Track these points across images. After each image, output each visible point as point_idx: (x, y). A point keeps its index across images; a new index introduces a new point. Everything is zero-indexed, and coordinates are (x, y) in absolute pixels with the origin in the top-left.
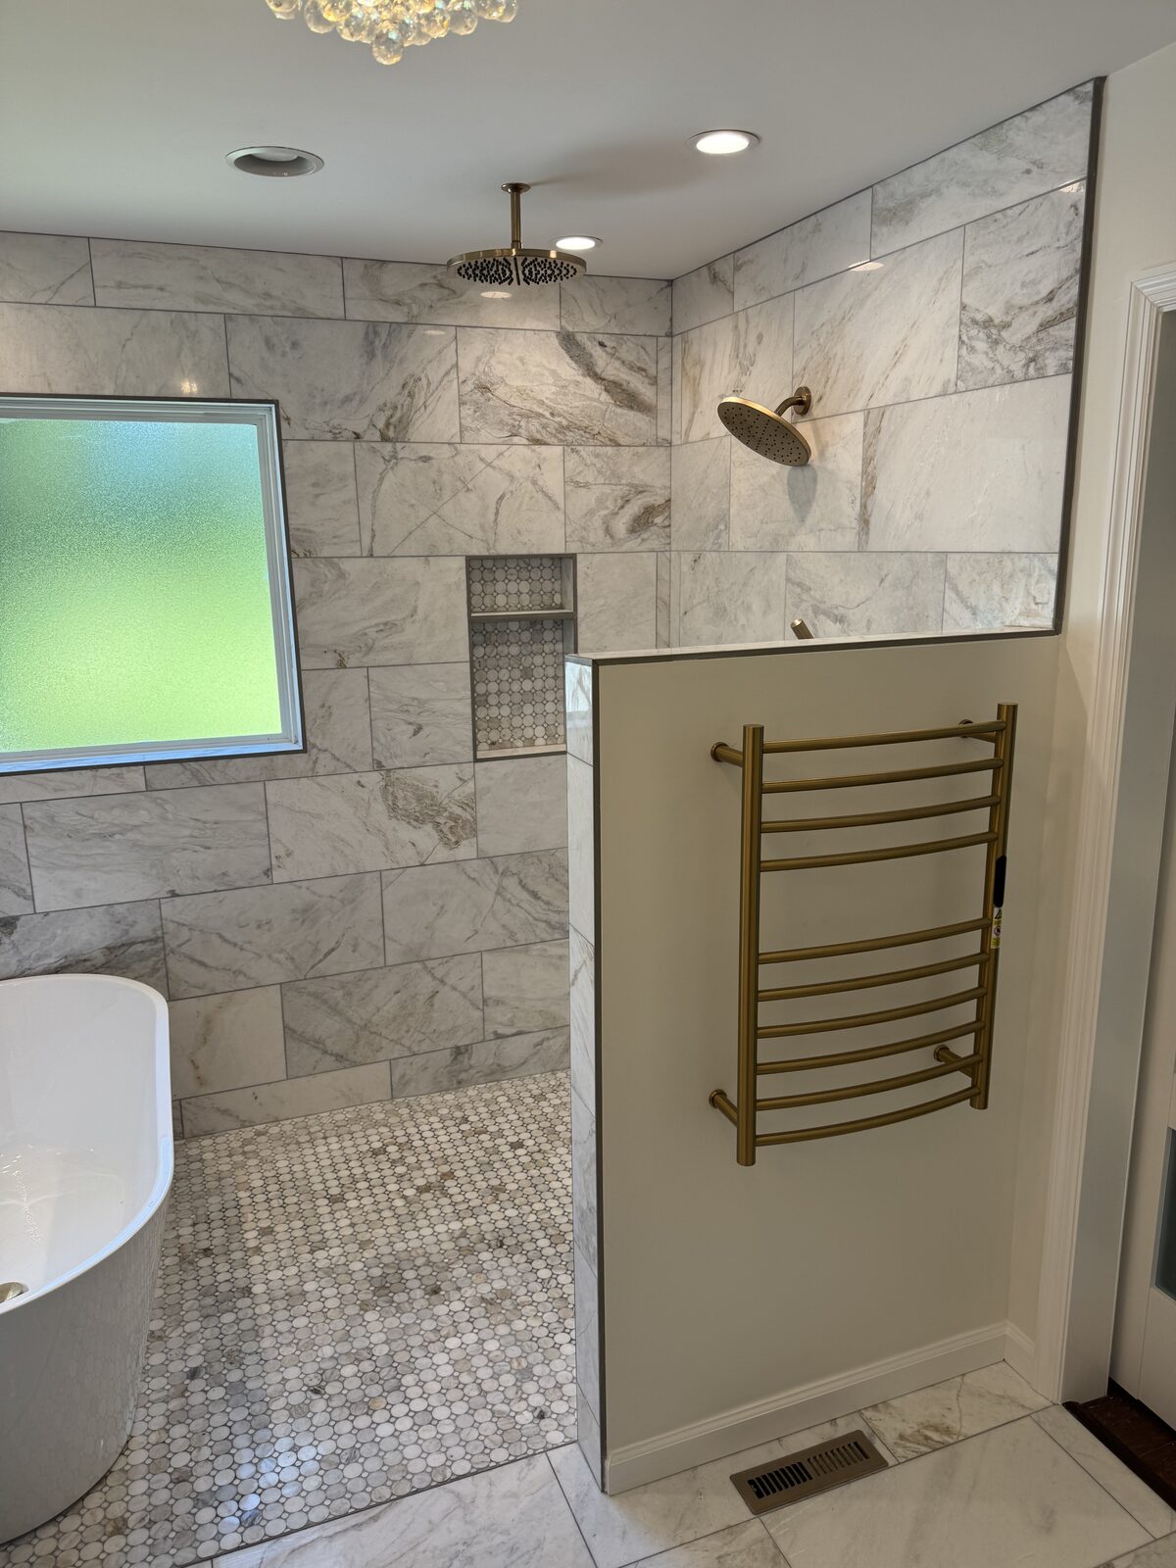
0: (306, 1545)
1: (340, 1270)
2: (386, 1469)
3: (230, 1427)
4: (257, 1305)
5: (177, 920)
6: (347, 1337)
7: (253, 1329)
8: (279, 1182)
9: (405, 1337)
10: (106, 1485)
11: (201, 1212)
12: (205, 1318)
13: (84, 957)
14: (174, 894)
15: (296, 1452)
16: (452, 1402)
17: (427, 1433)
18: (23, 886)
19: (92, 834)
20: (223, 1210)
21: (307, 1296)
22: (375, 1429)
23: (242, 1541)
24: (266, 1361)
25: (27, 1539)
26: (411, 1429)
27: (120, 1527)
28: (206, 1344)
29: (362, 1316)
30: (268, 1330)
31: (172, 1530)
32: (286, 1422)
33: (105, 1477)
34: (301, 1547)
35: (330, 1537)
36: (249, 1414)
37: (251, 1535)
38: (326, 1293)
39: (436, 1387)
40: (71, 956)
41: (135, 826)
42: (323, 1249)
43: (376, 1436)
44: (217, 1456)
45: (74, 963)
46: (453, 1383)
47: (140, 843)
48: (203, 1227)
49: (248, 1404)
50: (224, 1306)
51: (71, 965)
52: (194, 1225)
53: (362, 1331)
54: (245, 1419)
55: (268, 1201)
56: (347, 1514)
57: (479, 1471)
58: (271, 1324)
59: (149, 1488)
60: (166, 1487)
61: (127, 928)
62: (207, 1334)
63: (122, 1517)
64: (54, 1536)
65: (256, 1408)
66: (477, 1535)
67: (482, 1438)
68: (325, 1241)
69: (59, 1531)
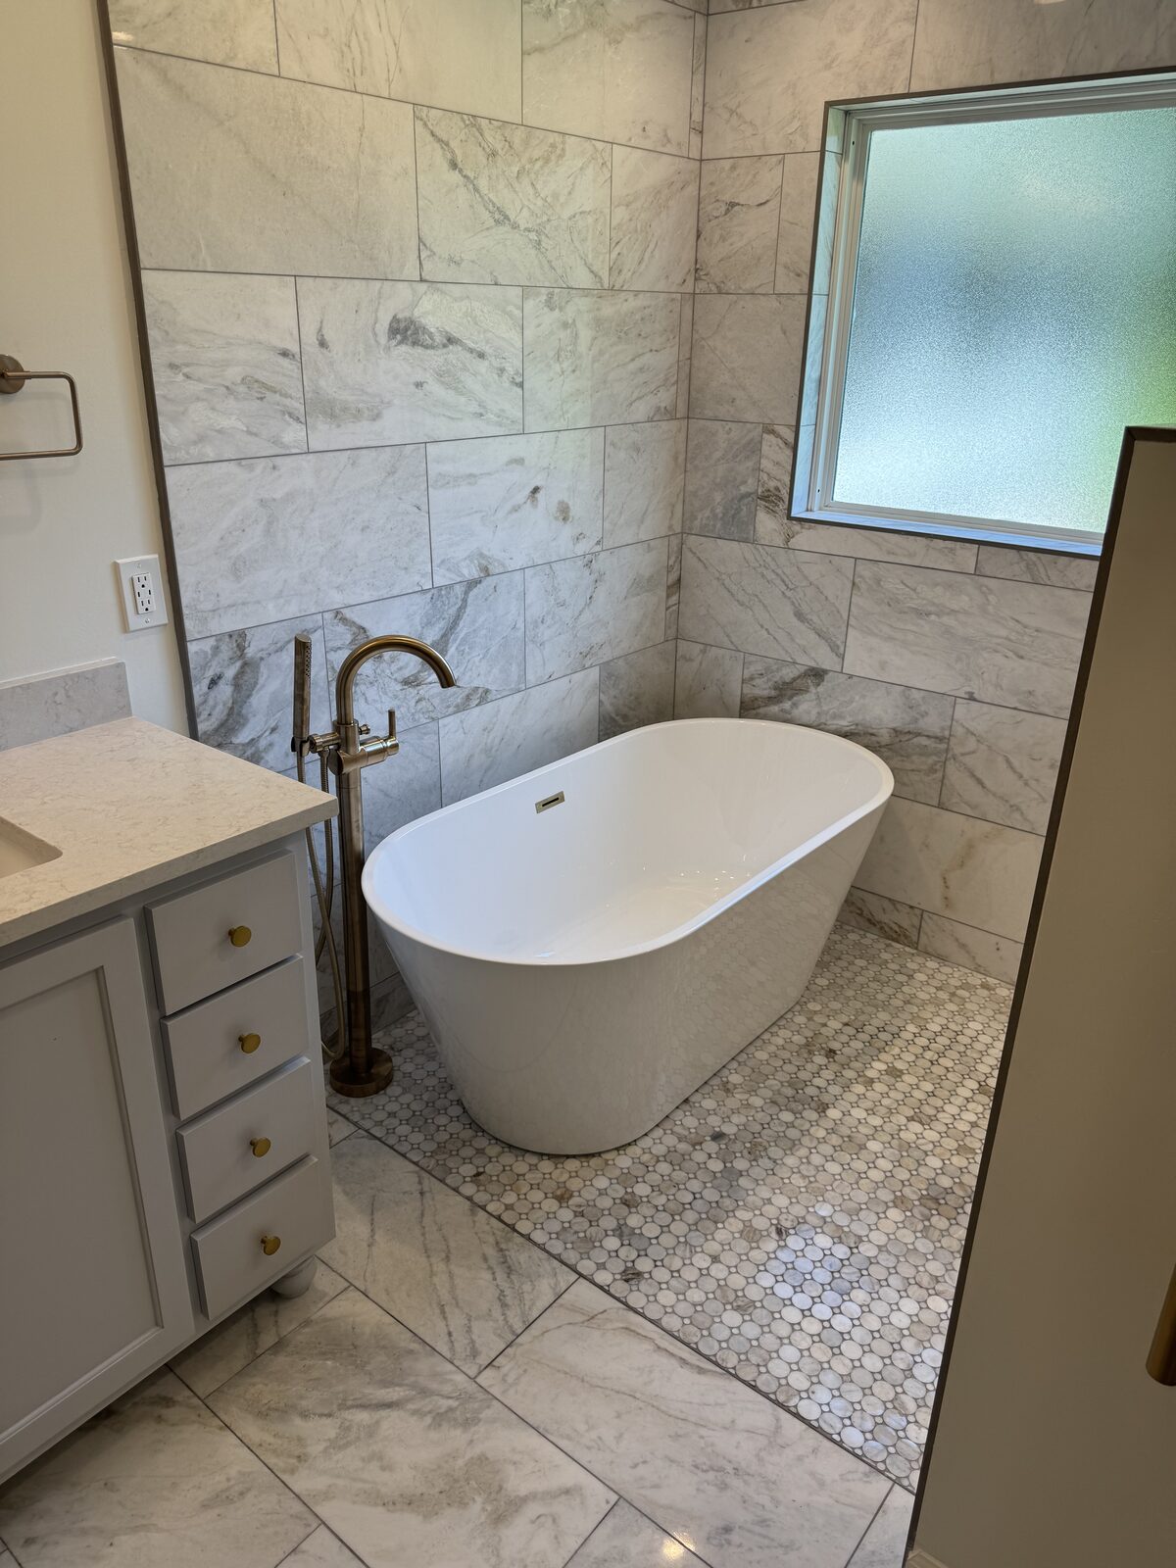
0: (638, 1334)
1: (916, 1154)
2: (755, 1344)
3: (695, 1198)
4: (818, 1125)
5: (967, 726)
6: (854, 1213)
7: (794, 1141)
8: (954, 1040)
9: (902, 1259)
10: (588, 1162)
11: (862, 1018)
12: (772, 1102)
13: (871, 731)
14: (971, 698)
15: (713, 1262)
16: (871, 1351)
17: (820, 1353)
18: (839, 643)
19: (909, 607)
20: (880, 1030)
21: (863, 1151)
22: (785, 1305)
23: (608, 1286)
24: (774, 1174)
25: (519, 1153)
26: (812, 1336)
27: (563, 1198)
28: (749, 1123)
29: (888, 1207)
30: (803, 1152)
31: (585, 1232)
32: (733, 1233)
33: (593, 1155)
34: (634, 1331)
35: (659, 1348)
36: (717, 1202)
37: (619, 1288)
38: (881, 1162)
39: (875, 1324)
40: (862, 725)
41: (952, 610)
42: (923, 1125)
43: (780, 1312)
44: (664, 1210)
45: (862, 733)
46: (894, 1336)
47: (953, 631)
48: (851, 1031)
49: (724, 1194)
50: (793, 1105)
51: (858, 734)
52: (846, 1024)
53: (873, 1218)
54: (710, 1203)
55: (926, 1048)
56: (687, 1345)
57: (818, 1430)
58: (810, 1149)
59: (606, 1189)
60: (614, 1199)
61: (918, 716)
62: (759, 1116)
63: (573, 1192)
64: (530, 1165)
65: (727, 1203)
66: (753, 1476)
67: (857, 1407)
68: (933, 1118)
69: (536, 1165)
